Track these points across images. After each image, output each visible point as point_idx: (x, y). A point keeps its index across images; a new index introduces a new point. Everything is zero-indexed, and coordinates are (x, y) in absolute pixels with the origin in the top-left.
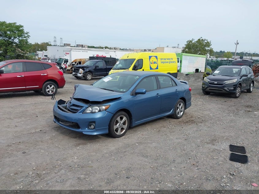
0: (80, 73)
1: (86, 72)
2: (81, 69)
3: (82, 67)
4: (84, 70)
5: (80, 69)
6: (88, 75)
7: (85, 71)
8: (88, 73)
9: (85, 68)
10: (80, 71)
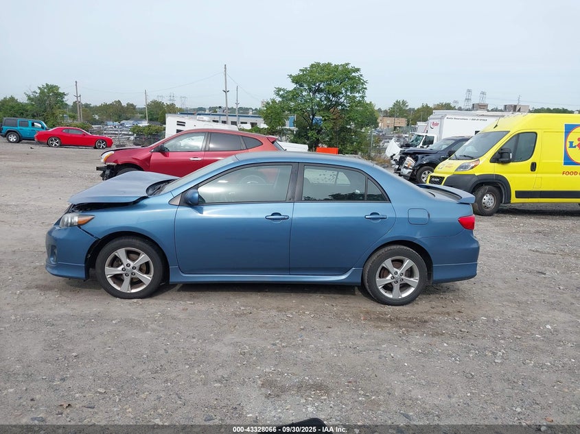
0: (405, 167)
1: (421, 165)
2: (411, 156)
3: (412, 152)
4: (416, 159)
5: (408, 158)
6: (426, 172)
7: (419, 162)
8: (426, 167)
9: (420, 156)
10: (406, 162)
